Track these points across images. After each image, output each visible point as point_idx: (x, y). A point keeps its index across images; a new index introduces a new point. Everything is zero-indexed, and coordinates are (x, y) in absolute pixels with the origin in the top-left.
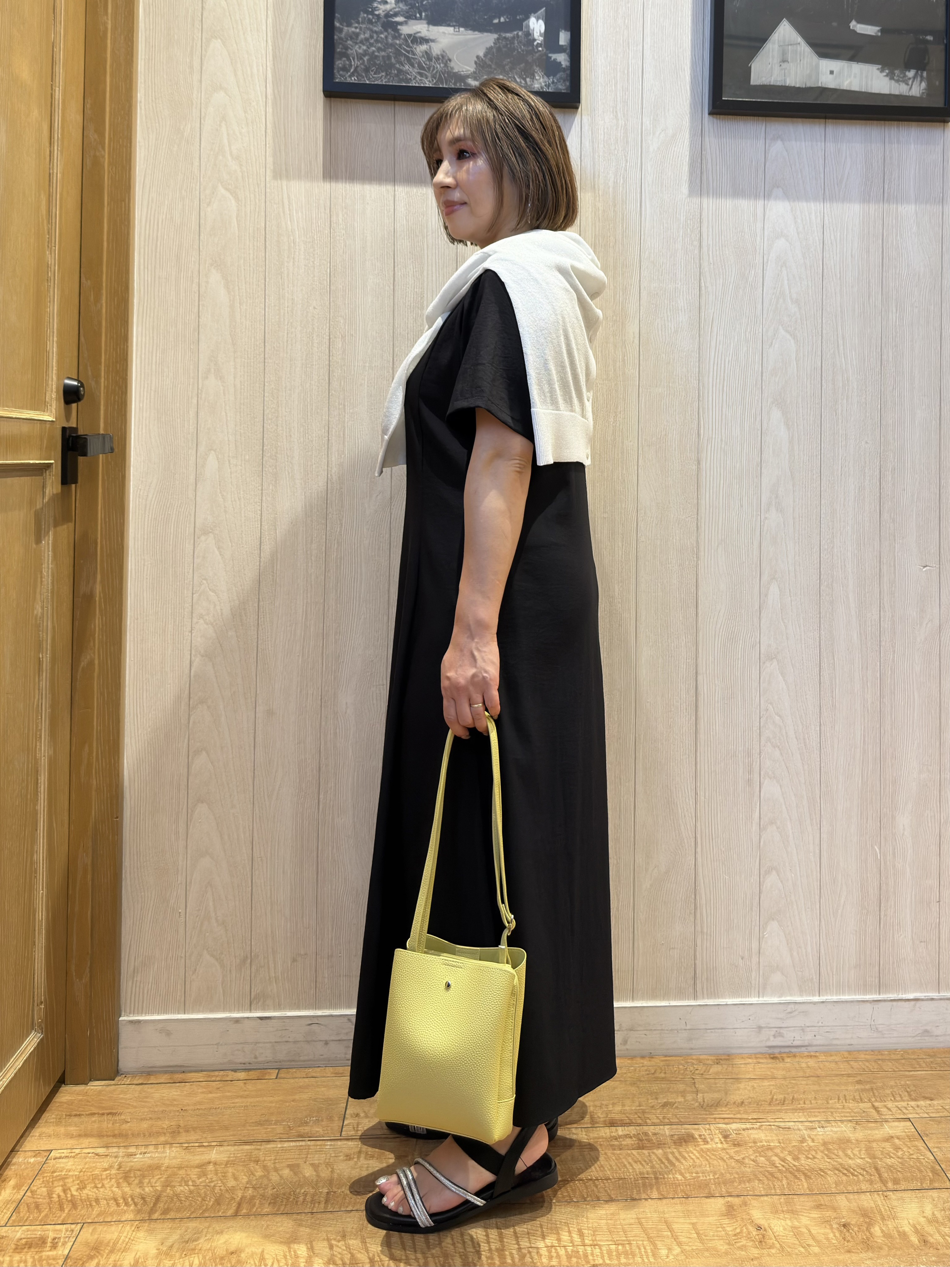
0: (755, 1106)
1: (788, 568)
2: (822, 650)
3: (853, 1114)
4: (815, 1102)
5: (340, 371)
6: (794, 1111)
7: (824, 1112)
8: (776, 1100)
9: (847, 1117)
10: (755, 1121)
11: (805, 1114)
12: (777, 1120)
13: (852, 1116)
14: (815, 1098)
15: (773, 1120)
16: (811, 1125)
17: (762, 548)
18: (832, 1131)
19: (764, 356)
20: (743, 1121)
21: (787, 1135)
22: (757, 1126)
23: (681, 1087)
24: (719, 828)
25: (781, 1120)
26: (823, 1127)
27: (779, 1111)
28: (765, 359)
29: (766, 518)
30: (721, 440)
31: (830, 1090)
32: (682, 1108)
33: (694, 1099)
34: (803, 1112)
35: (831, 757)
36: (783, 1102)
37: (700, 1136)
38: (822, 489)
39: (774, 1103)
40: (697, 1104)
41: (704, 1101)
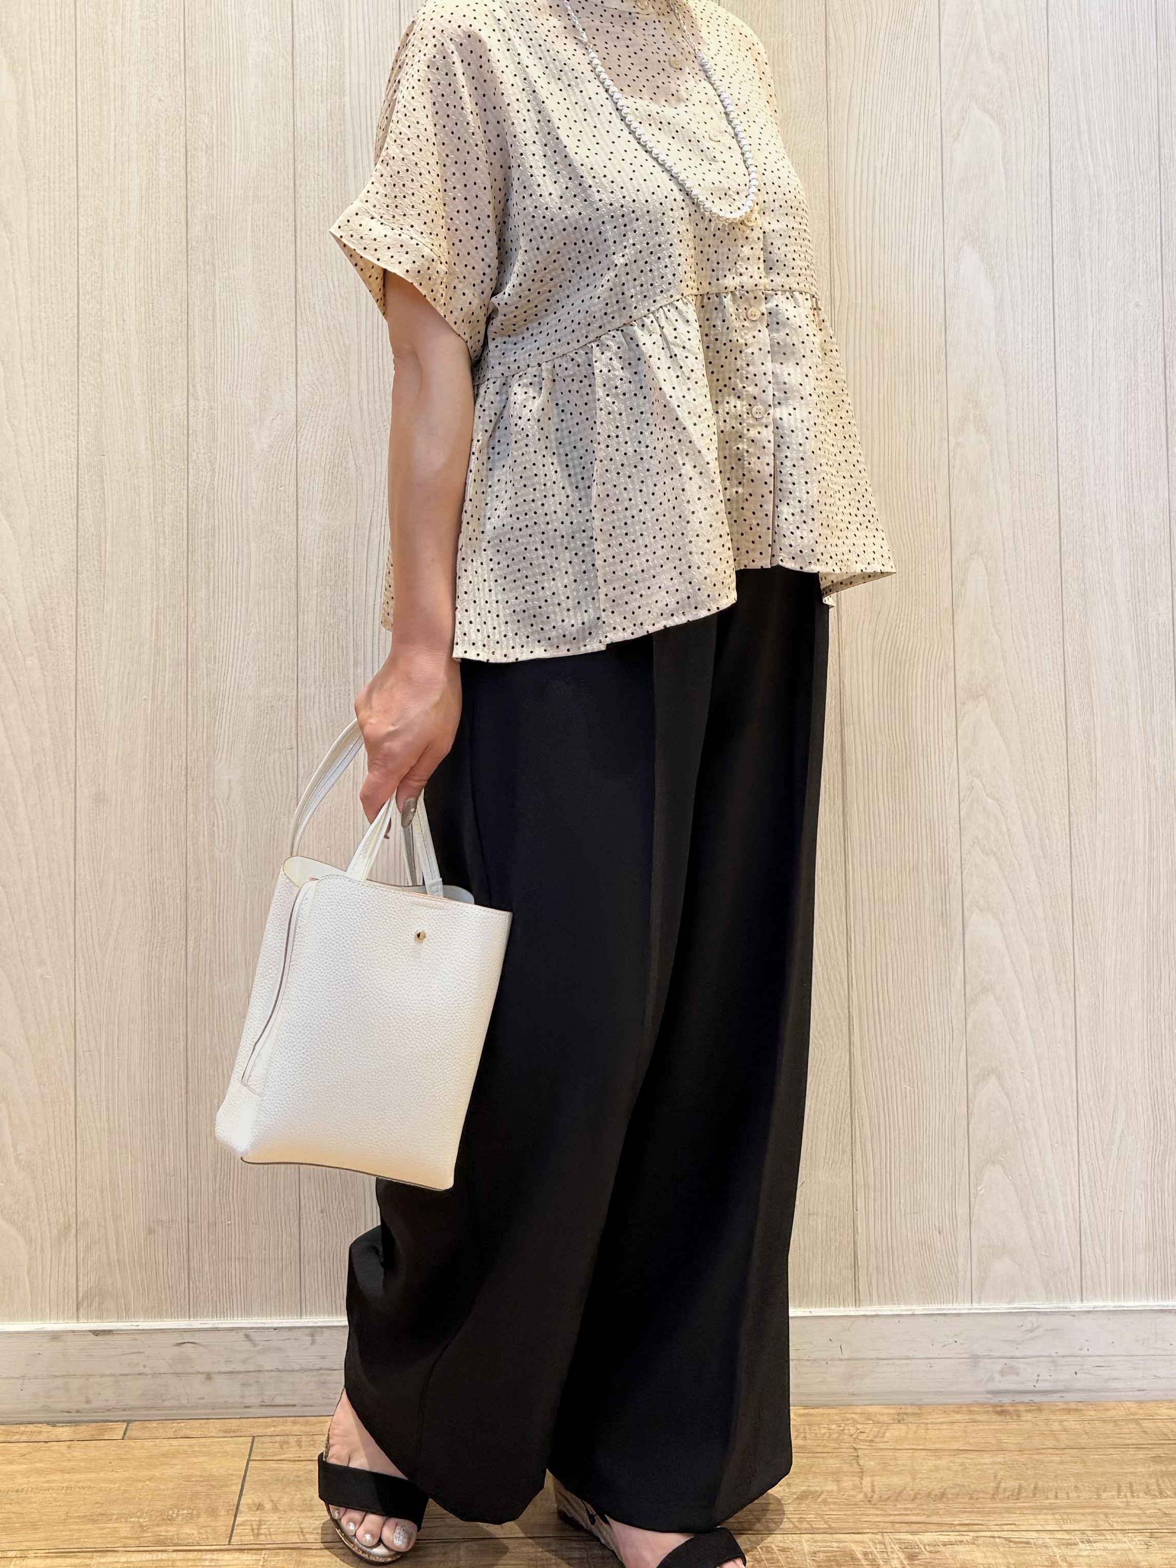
0: (966, 1500)
1: (1002, 533)
2: (1069, 680)
3: (1144, 1519)
4: (1076, 1495)
5: (204, 207)
6: (1037, 1512)
7: (1090, 1514)
8: (1005, 1490)
9: (1133, 1523)
10: (965, 1528)
11: (1057, 1516)
12: (1005, 1527)
13: (1143, 1523)
14: (1076, 1487)
15: (997, 1528)
16: (1068, 1537)
17: (953, 498)
18: (1105, 1549)
19: (944, 156)
20: (943, 1529)
21: (1023, 1554)
22: (968, 1538)
23: (833, 1463)
24: (892, 1000)
25: (1013, 1527)
26: (1089, 1542)
27: (1009, 1511)
28: (947, 163)
29: (958, 444)
30: (873, 308)
31: (1103, 1474)
32: (835, 1503)
33: (855, 1487)
34: (1053, 1514)
35: (1090, 871)
36: (1017, 1495)
37: (865, 1554)
38: (1059, 390)
39: (1001, 1496)
40: (861, 1496)
41: (873, 1491)
